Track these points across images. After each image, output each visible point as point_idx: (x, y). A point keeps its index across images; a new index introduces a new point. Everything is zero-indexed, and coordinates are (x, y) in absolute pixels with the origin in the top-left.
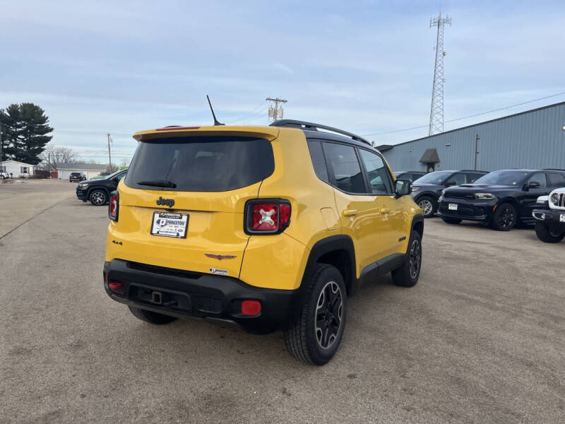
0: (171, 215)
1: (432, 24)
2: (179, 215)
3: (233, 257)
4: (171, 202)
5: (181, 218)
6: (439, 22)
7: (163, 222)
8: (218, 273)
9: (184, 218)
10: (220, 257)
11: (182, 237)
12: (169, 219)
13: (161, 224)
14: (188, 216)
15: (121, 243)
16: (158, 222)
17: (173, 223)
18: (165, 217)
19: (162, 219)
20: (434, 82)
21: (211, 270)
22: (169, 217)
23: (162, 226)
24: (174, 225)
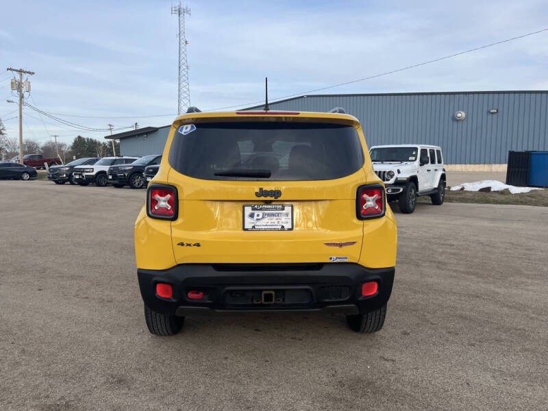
0: (269, 207)
1: (174, 12)
2: (281, 207)
3: (354, 243)
4: (277, 193)
5: (283, 209)
6: (180, 11)
7: (258, 215)
8: (338, 261)
9: (288, 209)
10: (341, 245)
11: (289, 230)
12: (266, 212)
13: (255, 217)
14: (292, 206)
15: (198, 245)
16: (252, 216)
17: (273, 215)
18: (261, 209)
19: (256, 213)
20: (179, 67)
21: (331, 259)
22: (267, 209)
23: (258, 220)
24: (275, 218)
